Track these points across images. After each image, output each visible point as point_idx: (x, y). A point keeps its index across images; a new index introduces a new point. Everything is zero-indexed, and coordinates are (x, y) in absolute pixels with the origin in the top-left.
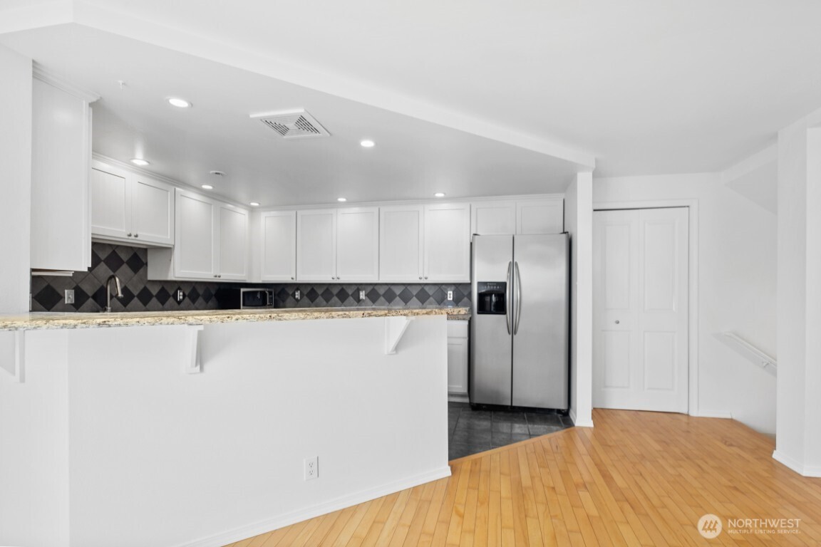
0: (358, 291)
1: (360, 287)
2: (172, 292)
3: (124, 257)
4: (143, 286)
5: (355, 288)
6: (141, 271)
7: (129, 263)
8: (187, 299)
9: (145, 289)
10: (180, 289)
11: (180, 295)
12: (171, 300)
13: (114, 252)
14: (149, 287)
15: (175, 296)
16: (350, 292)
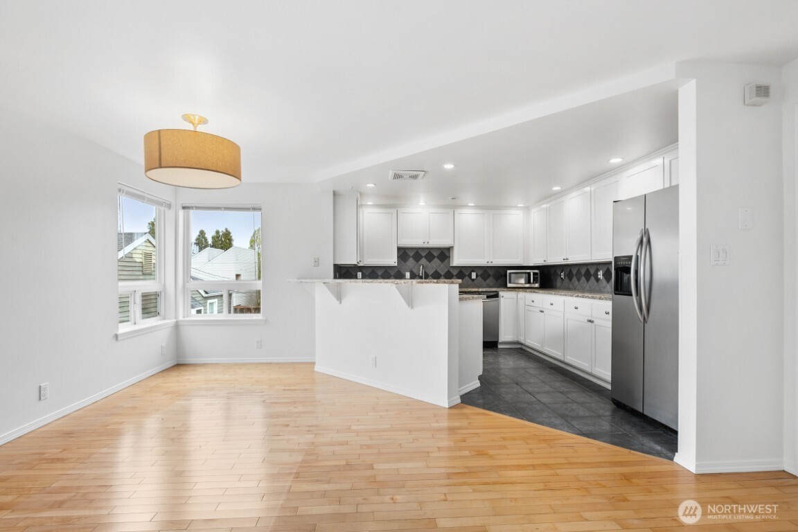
0: (598, 270)
1: (599, 267)
2: (467, 273)
3: (436, 254)
4: (447, 270)
5: (595, 267)
6: (446, 261)
7: (438, 257)
8: (479, 278)
9: (449, 272)
10: (473, 271)
11: (474, 275)
12: (467, 278)
13: (430, 252)
14: (450, 270)
15: (470, 276)
16: (592, 272)
